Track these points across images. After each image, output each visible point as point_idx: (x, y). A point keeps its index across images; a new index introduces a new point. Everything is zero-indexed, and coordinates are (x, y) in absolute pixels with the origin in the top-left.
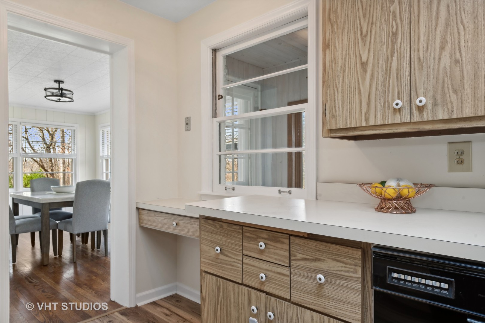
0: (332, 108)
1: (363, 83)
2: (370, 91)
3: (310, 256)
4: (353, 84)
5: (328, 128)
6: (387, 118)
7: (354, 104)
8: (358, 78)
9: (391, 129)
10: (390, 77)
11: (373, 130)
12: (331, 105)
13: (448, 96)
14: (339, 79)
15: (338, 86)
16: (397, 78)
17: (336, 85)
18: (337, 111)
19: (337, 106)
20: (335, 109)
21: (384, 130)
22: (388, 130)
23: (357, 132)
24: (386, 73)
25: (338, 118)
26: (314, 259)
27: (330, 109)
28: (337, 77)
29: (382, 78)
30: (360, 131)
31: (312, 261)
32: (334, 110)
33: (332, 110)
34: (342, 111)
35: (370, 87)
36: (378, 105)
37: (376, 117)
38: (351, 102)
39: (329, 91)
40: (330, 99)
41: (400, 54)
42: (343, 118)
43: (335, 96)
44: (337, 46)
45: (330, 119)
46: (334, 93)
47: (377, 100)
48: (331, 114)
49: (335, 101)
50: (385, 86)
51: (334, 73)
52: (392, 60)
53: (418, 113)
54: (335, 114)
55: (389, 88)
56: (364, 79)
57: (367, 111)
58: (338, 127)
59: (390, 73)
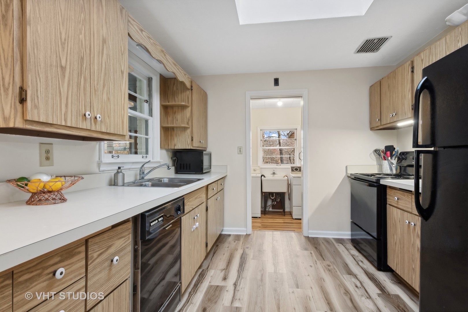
0: (34, 97)
1: (63, 85)
2: (67, 95)
3: (104, 248)
4: (55, 81)
5: (30, 118)
6: (79, 123)
7: (55, 101)
8: (59, 78)
9: (77, 132)
10: (80, 90)
11: (66, 130)
12: (33, 94)
13: (106, 118)
14: (41, 68)
15: (41, 76)
16: (84, 94)
17: (38, 73)
18: (40, 102)
19: (39, 96)
20: (38, 99)
21: (73, 132)
22: (75, 132)
23: (53, 129)
24: (77, 86)
25: (41, 111)
26: (107, 249)
27: (31, 97)
28: (40, 65)
29: (75, 89)
30: (55, 129)
31: (105, 252)
32: (36, 100)
33: (35, 99)
34: (44, 105)
35: (68, 92)
36: (73, 110)
37: (72, 120)
38: (53, 99)
39: (31, 76)
40: (32, 86)
41: (86, 76)
42: (46, 112)
43: (37, 84)
44: (39, 32)
45: (32, 108)
46: (36, 81)
47: (72, 106)
48: (33, 104)
49: (37, 91)
50: (77, 96)
51: (36, 58)
52: (81, 78)
53: (94, 125)
54: (37, 104)
55: (79, 99)
56: (63, 82)
57: (65, 112)
58: (41, 120)
59: (80, 88)
